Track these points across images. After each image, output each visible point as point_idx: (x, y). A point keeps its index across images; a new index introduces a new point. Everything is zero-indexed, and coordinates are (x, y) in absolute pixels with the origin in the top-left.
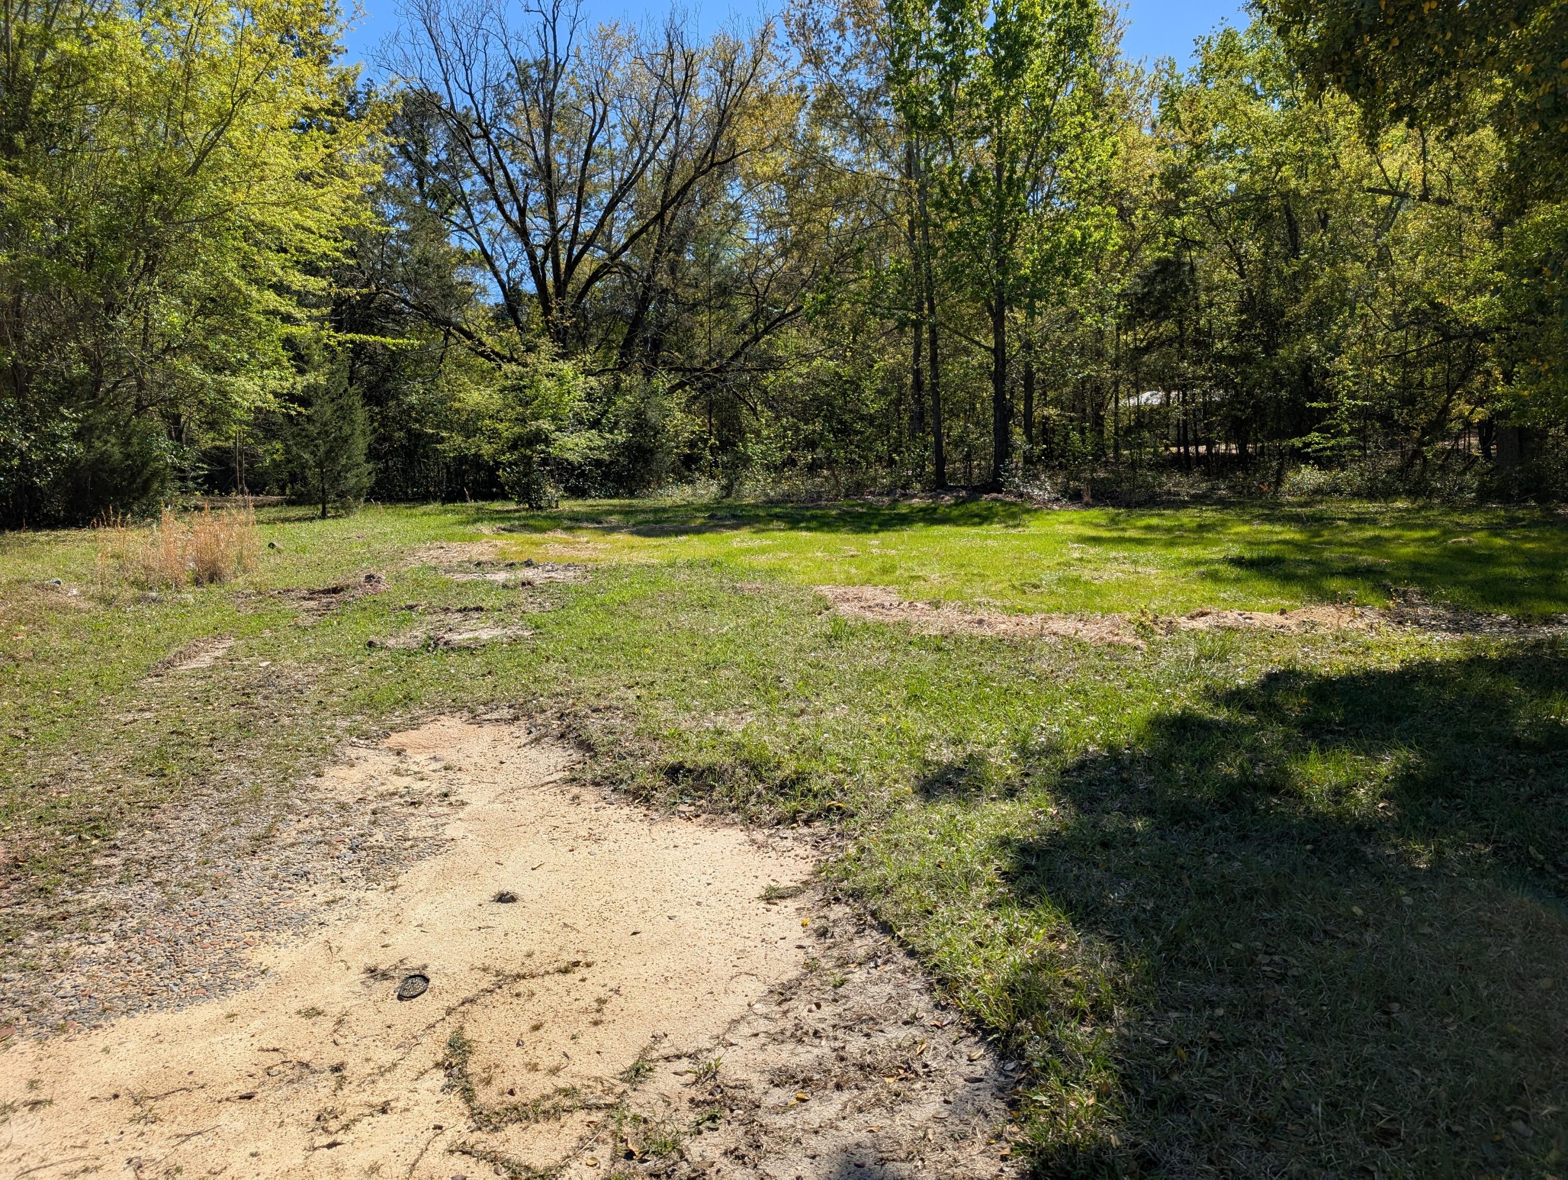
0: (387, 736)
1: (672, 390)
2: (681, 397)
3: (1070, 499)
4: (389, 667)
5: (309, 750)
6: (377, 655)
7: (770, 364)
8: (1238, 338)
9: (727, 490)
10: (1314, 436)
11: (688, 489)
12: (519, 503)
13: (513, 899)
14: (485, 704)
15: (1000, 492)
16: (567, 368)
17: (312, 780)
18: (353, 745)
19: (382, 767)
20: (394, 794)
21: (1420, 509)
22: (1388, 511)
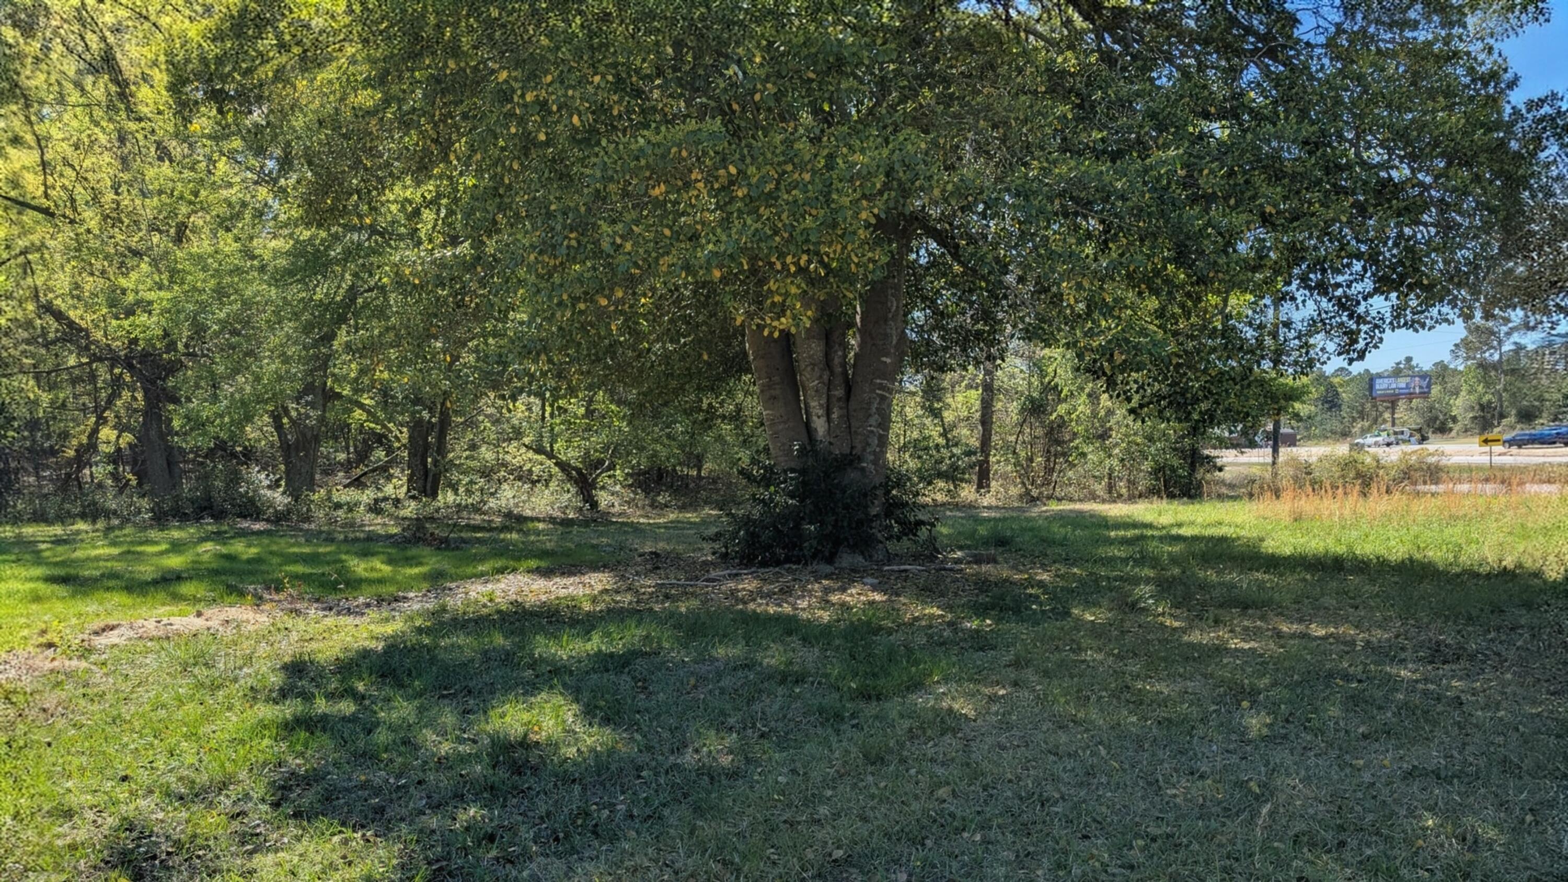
21: (109, 529)
22: (78, 532)
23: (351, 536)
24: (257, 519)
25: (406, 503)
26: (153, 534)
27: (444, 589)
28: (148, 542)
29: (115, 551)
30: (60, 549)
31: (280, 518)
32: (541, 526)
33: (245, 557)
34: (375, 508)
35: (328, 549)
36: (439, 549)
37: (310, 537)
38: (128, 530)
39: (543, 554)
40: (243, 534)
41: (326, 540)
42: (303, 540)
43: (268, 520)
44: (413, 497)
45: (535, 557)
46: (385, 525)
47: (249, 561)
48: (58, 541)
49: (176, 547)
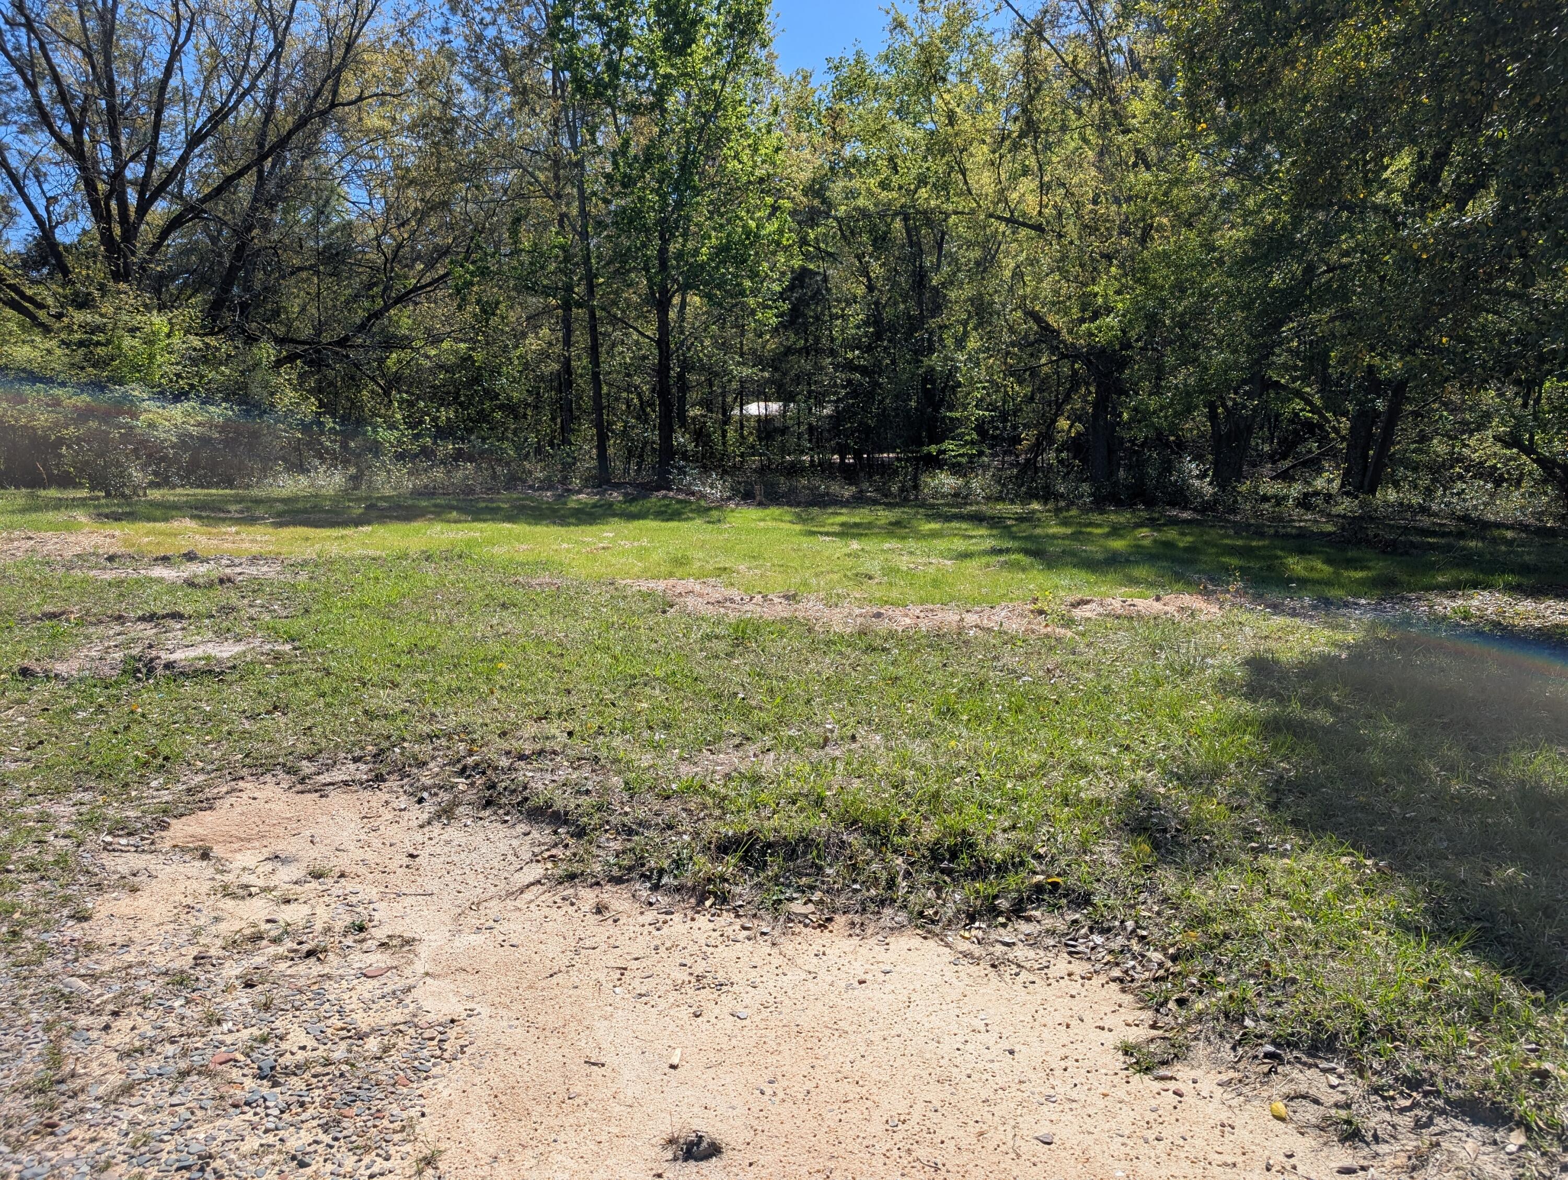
0: (164, 826)
1: (279, 363)
2: (288, 374)
3: (743, 498)
4: (79, 707)
5: (32, 868)
6: (43, 691)
7: (390, 343)
8: (869, 349)
9: (356, 479)
10: (948, 445)
11: (303, 481)
12: (92, 489)
13: (714, 1150)
14: (310, 759)
15: (670, 489)
16: (159, 321)
17: (74, 930)
18: (107, 848)
19: (193, 885)
20: (257, 938)
21: (1058, 511)
22: (1034, 512)
23: (1282, 531)
24: (1185, 508)
25: (1339, 499)
26: (1096, 517)
27: (1402, 598)
28: (1090, 524)
29: (1069, 531)
30: (1024, 526)
31: (1206, 507)
32: (1509, 534)
33: (1181, 545)
34: (1304, 502)
35: (1261, 543)
36: (1384, 552)
37: (1240, 529)
38: (1074, 512)
39: (1524, 569)
40: (1174, 522)
41: (1255, 533)
42: (1232, 532)
43: (1195, 510)
44: (1348, 494)
45: (1512, 572)
46: (1316, 521)
47: (1186, 549)
48: (1021, 519)
49: (1116, 531)
